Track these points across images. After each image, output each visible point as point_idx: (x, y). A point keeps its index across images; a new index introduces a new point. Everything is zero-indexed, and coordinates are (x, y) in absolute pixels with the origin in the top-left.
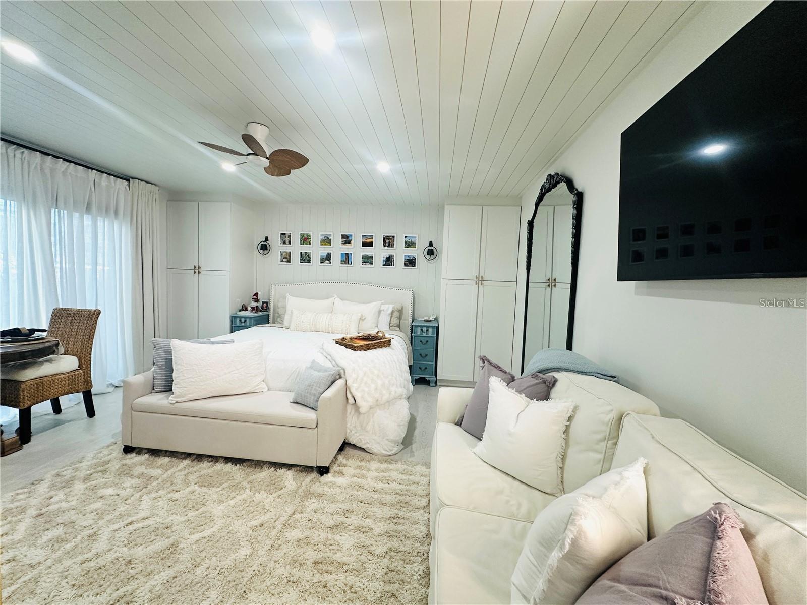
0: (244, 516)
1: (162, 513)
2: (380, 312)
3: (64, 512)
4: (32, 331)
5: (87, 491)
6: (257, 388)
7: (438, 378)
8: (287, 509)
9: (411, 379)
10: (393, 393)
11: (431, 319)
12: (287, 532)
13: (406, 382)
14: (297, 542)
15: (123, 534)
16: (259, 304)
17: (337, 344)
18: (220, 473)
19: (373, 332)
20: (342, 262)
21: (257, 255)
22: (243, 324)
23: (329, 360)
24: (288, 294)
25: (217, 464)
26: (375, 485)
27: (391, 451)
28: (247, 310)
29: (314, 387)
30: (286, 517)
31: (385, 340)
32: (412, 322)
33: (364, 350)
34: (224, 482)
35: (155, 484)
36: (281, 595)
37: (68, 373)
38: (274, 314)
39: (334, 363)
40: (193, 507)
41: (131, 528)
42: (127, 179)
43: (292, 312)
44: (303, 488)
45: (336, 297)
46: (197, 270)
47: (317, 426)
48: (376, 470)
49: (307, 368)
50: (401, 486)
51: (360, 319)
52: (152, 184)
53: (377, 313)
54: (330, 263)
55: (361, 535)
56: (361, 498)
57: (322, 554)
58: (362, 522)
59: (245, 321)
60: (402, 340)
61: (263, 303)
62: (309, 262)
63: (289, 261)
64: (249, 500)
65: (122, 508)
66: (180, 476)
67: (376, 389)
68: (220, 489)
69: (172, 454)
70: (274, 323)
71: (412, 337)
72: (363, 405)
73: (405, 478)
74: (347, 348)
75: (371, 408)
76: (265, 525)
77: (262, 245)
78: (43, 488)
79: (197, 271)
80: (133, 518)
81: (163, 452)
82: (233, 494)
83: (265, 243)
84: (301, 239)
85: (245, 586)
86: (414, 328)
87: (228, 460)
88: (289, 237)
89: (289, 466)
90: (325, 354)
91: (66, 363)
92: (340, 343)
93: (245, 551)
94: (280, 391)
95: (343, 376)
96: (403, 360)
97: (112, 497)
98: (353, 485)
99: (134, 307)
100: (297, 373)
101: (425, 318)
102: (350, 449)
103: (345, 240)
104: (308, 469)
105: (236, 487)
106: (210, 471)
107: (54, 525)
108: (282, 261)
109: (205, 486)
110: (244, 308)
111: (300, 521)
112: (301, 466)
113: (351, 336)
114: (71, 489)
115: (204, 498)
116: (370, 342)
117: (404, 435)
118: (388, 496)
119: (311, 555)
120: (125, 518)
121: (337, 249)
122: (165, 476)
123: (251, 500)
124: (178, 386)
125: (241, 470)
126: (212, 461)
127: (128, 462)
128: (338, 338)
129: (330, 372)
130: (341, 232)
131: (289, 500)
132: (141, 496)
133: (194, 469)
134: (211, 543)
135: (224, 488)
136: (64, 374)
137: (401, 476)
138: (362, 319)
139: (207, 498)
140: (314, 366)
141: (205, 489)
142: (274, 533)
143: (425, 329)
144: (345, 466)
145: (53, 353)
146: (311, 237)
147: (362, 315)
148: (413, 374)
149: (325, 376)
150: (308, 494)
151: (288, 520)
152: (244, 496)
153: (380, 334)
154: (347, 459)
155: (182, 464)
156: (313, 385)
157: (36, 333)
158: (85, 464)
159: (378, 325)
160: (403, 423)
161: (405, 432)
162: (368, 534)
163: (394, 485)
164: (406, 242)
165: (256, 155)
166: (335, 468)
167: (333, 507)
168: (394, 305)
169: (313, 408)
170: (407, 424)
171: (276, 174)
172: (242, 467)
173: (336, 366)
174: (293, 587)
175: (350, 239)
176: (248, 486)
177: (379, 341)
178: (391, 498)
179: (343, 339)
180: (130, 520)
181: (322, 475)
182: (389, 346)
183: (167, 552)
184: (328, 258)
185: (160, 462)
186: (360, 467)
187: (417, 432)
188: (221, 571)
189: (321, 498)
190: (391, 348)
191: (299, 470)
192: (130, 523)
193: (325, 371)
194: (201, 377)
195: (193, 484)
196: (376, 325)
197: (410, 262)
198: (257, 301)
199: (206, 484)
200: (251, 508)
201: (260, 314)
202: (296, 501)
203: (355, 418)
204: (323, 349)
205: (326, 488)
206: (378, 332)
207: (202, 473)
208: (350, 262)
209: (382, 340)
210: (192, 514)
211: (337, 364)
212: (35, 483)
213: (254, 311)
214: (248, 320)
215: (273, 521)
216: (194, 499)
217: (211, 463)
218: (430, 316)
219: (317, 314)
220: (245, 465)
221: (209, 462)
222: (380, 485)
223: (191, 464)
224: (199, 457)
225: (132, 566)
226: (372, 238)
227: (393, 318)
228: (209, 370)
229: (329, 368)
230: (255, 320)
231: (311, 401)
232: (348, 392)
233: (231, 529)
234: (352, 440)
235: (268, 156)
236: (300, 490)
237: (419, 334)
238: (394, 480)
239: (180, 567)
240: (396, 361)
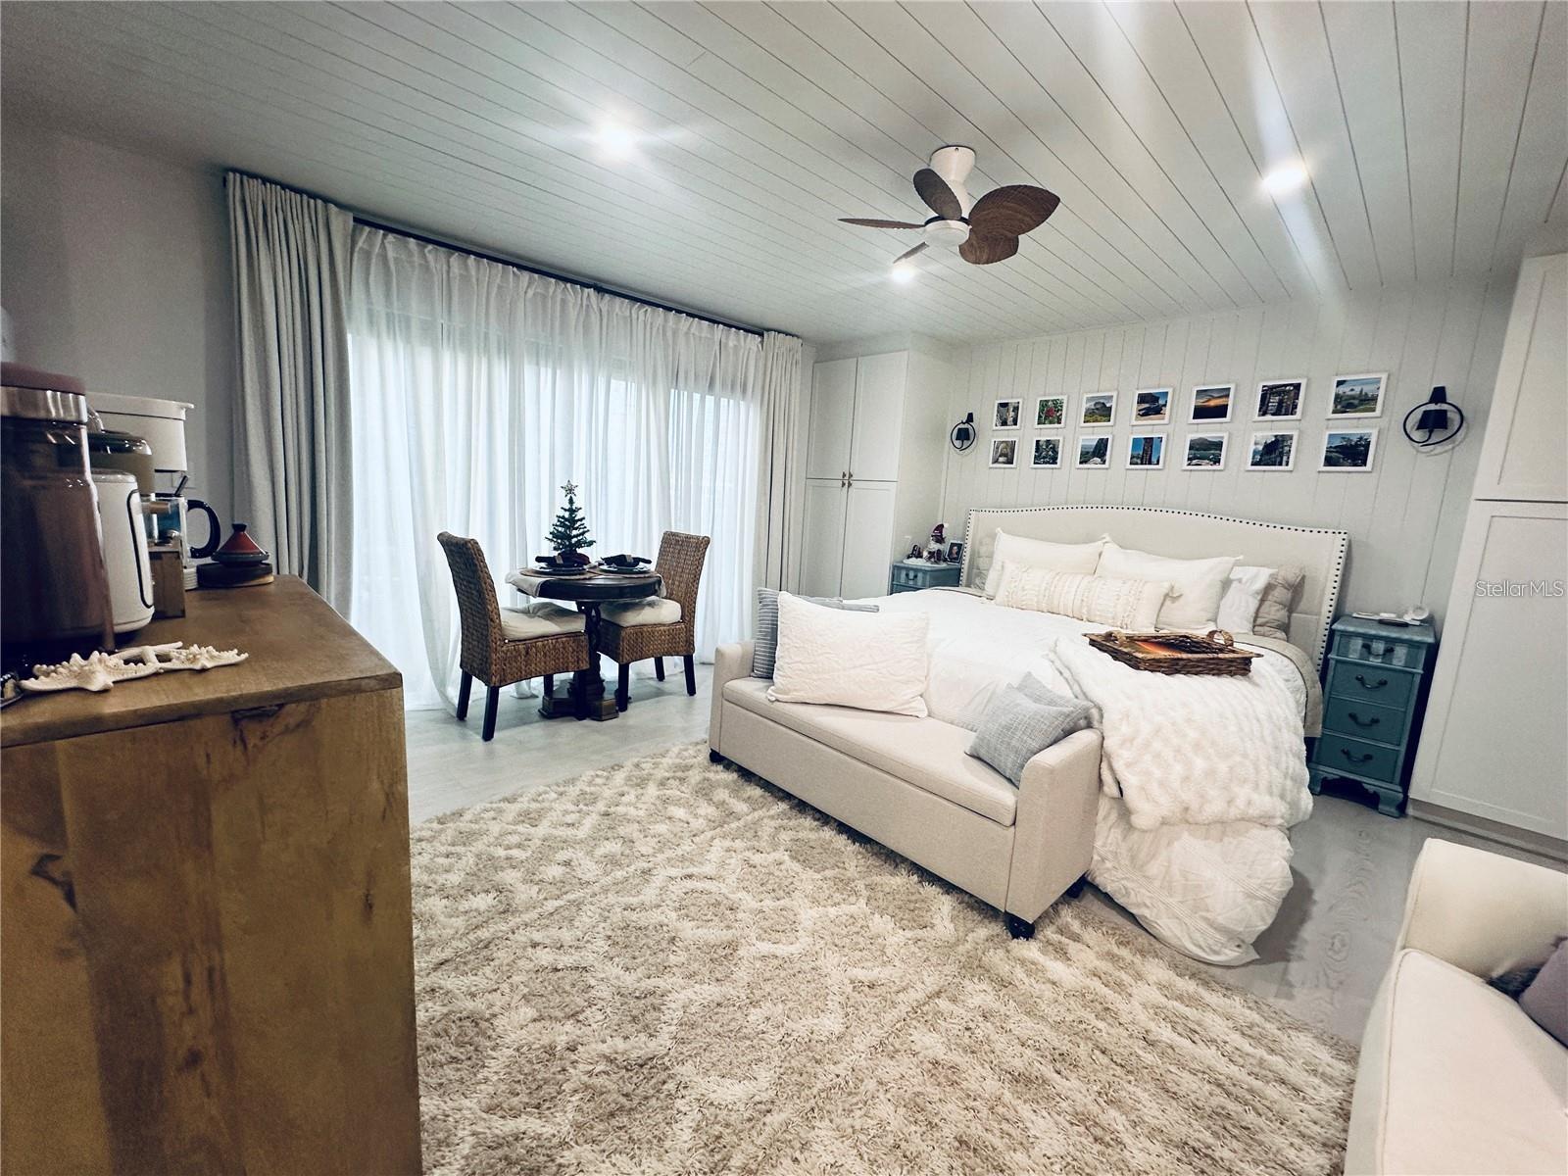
0: (846, 950)
1: (731, 879)
2: (1226, 584)
3: (629, 821)
4: (637, 560)
5: (658, 802)
6: (906, 706)
7: (1412, 794)
8: (925, 978)
9: (1308, 777)
10: (1241, 802)
11: (1407, 619)
12: (916, 1028)
13: (1289, 783)
14: (931, 1066)
15: (678, 889)
16: (945, 548)
17: (1093, 645)
18: (826, 846)
19: (1201, 633)
20: (1135, 460)
21: (948, 447)
22: (911, 583)
23: (1067, 680)
24: (999, 529)
25: (825, 828)
26: (1152, 1026)
27: (1216, 953)
28: (921, 557)
29: (1019, 733)
30: (920, 996)
31: (1232, 655)
32: (1334, 621)
33: (1163, 672)
34: (829, 866)
35: (734, 825)
36: (875, 1168)
37: (670, 625)
38: (971, 566)
39: (1076, 687)
40: (774, 890)
41: (689, 884)
42: (759, 331)
43: (1003, 567)
44: (968, 946)
45: (1108, 539)
46: (847, 480)
47: (1014, 824)
48: (1161, 987)
49: (1010, 686)
50: (1232, 1067)
51: (1167, 596)
52: (793, 336)
53: (1218, 587)
54: (1104, 462)
55: (1087, 1141)
56: (1104, 1039)
57: (980, 1131)
58: (1095, 1109)
59: (916, 577)
60: (1293, 666)
61: (953, 545)
62: (1055, 462)
63: (1010, 462)
64: (861, 922)
65: (686, 847)
66: (768, 827)
67: (1186, 779)
68: (819, 876)
69: (768, 786)
70: (968, 586)
71: (1326, 661)
72: (1145, 813)
73: (1250, 1050)
74: (1115, 658)
75: (1164, 822)
76: (879, 991)
77: (959, 429)
78: (619, 777)
79: (846, 482)
80: (695, 869)
81: (757, 778)
82: (838, 897)
83: (966, 426)
84: (1041, 411)
85: (815, 1097)
86: (1337, 639)
87: (843, 828)
88: (1016, 409)
89: (949, 888)
90: (1058, 664)
91: (667, 611)
92: (1103, 645)
93: (832, 1023)
94: (952, 723)
95: (1096, 724)
96: (1286, 718)
97: (682, 824)
98: (1089, 997)
99: (758, 539)
100: (989, 694)
101: (1385, 616)
102: (1096, 901)
103: (1147, 405)
104: (985, 910)
105: (844, 885)
106: (813, 836)
107: (616, 835)
108: (996, 461)
109: (799, 861)
110: (917, 553)
111: (948, 1020)
112: (971, 896)
113: (1130, 632)
114: (644, 791)
115: (792, 883)
116: (1184, 656)
117: (1264, 928)
118: (1185, 1074)
119: (953, 1115)
120: (687, 863)
121: (1125, 428)
122: (749, 818)
123: (865, 923)
124: (781, 673)
125: (860, 857)
126: (818, 820)
127: (711, 775)
128: (1096, 633)
129: (1060, 708)
130: (1138, 389)
131: (934, 960)
132: (713, 838)
133: (792, 823)
134: (783, 974)
135: (826, 879)
136: (664, 625)
137: (1236, 1039)
138: (1170, 596)
139: (797, 883)
140: (1027, 685)
141: (796, 867)
142: (889, 1017)
143: (1379, 647)
144: (1076, 938)
145: (655, 593)
146: (1065, 405)
147: (1173, 587)
148: (1319, 763)
149: (1052, 715)
150: (974, 967)
151: (924, 1004)
152: (853, 909)
153: (1220, 640)
154: (1084, 924)
155: (776, 807)
156: (1016, 729)
157: (641, 563)
158: (667, 761)
159: (1217, 613)
160: (1263, 893)
161: (1270, 921)
162: (1110, 1150)
163: (1209, 1055)
164: (1338, 398)
165: (943, 219)
166: (1049, 933)
167: (1024, 1026)
168: (1272, 571)
169: (1009, 780)
170: (1277, 901)
171: (985, 257)
172: (864, 851)
173: (1081, 696)
174: (902, 1167)
175: (1161, 402)
176: (865, 893)
177: (1211, 656)
178: (1194, 1087)
179: (1109, 636)
180: (690, 871)
181: (1015, 936)
182: (1243, 675)
183: (720, 951)
184: (1100, 450)
185: (749, 793)
186: (1112, 957)
187: (1309, 932)
188: (786, 1039)
189: (1004, 991)
190: (1250, 680)
191: (967, 903)
192: (690, 876)
193: (1051, 703)
194: (815, 666)
195: (782, 848)
196: (1209, 616)
197: (1350, 453)
198: (940, 539)
199: (801, 859)
200: (861, 939)
201: (943, 565)
202: (947, 970)
203: (1116, 834)
204: (1055, 653)
205: (1020, 973)
206: (1212, 634)
207: (801, 835)
208: (1154, 460)
209: (1221, 655)
210: (769, 903)
211: (1084, 694)
212: (616, 768)
213: (932, 560)
214: (920, 575)
215: (895, 988)
216: (778, 877)
217: (816, 823)
218: (1406, 612)
219: (1057, 574)
220: (869, 849)
221: (815, 820)
222: (1165, 1033)
223: (789, 813)
224: (802, 806)
225: (674, 948)
226: (1227, 396)
227: (1267, 603)
228: (828, 655)
229: (1061, 697)
230: (932, 577)
231: (1007, 763)
232: (1104, 765)
233: (818, 963)
234: (1107, 882)
235: (965, 215)
236: (961, 949)
237: (1353, 657)
238: (1214, 1041)
239: (728, 989)
240: (1262, 717)
